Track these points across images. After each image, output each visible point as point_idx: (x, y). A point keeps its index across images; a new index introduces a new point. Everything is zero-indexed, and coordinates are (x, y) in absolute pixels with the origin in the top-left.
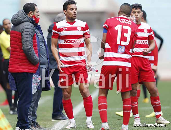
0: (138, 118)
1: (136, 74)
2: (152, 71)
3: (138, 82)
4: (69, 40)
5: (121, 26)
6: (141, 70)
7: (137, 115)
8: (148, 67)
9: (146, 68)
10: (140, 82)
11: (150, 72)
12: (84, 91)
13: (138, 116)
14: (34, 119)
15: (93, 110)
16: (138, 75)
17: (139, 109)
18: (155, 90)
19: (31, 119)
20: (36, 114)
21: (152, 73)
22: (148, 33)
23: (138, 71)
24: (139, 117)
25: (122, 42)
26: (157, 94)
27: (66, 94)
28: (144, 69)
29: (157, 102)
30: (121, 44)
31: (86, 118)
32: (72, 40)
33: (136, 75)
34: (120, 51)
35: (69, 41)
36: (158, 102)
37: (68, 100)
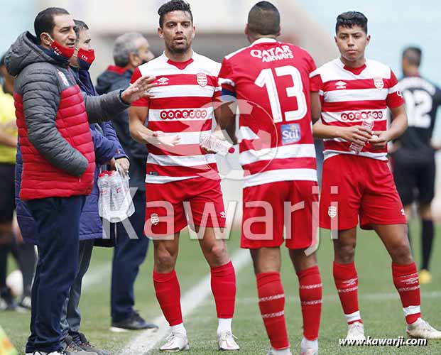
0: (356, 324)
1: (352, 203)
2: (398, 195)
3: (358, 226)
4: (174, 110)
5: (270, 70)
6: (365, 192)
7: (356, 316)
8: (386, 185)
9: (381, 186)
10: (363, 223)
11: (391, 198)
12: (214, 249)
13: (359, 318)
14: (74, 325)
15: (237, 301)
16: (358, 207)
17: (360, 297)
18: (404, 247)
19: (64, 326)
20: (77, 311)
21: (395, 201)
22: (387, 89)
23: (358, 196)
24: (359, 321)
25: (286, 114)
26: (411, 257)
27: (164, 257)
28: (373, 189)
29: (409, 280)
30: (287, 120)
31: (218, 324)
32: (182, 110)
33: (353, 206)
34: (289, 139)
35: (174, 113)
36: (411, 280)
37: (169, 274)
